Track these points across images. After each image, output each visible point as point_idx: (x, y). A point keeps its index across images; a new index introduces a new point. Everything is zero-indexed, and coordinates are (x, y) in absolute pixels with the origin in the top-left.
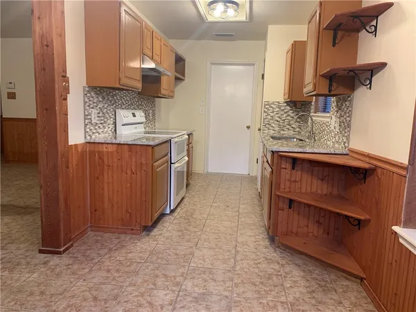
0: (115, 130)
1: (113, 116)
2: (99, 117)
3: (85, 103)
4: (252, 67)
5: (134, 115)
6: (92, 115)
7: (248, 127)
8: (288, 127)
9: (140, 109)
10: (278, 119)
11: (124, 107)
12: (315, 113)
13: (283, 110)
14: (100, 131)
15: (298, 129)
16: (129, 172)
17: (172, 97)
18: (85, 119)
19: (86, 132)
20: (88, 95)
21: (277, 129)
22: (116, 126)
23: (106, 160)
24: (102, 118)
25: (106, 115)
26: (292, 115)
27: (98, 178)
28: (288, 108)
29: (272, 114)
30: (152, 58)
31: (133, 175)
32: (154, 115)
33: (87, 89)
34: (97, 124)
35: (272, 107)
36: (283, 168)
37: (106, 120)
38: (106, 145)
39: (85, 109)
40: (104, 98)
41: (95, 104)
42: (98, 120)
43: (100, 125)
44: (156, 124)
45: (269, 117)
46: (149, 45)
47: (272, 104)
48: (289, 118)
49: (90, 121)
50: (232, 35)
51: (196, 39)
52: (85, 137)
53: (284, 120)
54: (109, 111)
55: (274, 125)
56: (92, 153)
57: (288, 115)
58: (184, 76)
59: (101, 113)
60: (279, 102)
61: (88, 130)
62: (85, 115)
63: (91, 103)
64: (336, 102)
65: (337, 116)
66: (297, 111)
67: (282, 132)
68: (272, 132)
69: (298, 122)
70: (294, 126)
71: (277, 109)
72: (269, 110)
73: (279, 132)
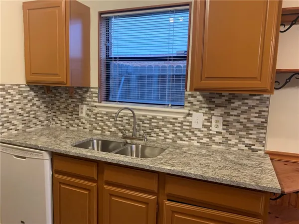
8: (34, 121)
10: (20, 111)
13: (26, 98)
15: (46, 123)
21: (20, 127)
26: (38, 103)
28: (32, 93)
29: (10, 105)
35: (9, 94)
45: (7, 110)
47: (9, 88)
48: (35, 108)
53: (29, 112)
55: (15, 122)
57: (34, 104)
60: (19, 86)
64: (203, 98)
65: (211, 114)
66: (44, 98)
67: (28, 130)
68: (14, 132)
69: (46, 112)
70: (41, 119)
71: (18, 97)
72: (5, 98)
73: (24, 131)
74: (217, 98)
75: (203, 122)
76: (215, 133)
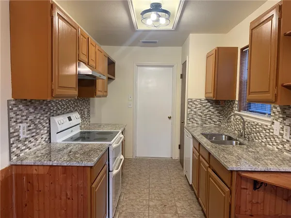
0: (50, 139)
1: (47, 125)
2: (29, 130)
3: (10, 119)
4: (172, 68)
5: (70, 119)
6: (21, 131)
7: (170, 118)
8: (209, 120)
9: (76, 110)
10: (200, 114)
11: (59, 112)
12: (239, 111)
13: (204, 106)
14: (30, 145)
15: (218, 123)
16: (64, 198)
17: (106, 96)
18: (10, 138)
19: (11, 153)
20: (15, 109)
21: (200, 122)
22: (50, 134)
23: (35, 184)
24: (34, 130)
25: (39, 125)
26: (213, 110)
27: (26, 205)
28: (209, 104)
29: (195, 110)
30: (88, 64)
31: (68, 201)
32: (89, 112)
33: (14, 102)
34: (27, 138)
35: (195, 104)
36: (244, 189)
37: (38, 131)
38: (37, 167)
39: (9, 127)
40: (35, 108)
41: (25, 118)
42: (27, 135)
43: (31, 139)
44: (91, 120)
45: (193, 112)
46: (85, 51)
47: (195, 101)
48: (210, 113)
49: (17, 138)
50: (155, 42)
51: (130, 46)
52: (10, 159)
53: (206, 115)
54: (42, 121)
55: (197, 119)
56: (19, 176)
57: (209, 111)
58: (114, 76)
59: (33, 125)
60: (200, 100)
61: (15, 149)
62: (10, 133)
63: (19, 117)
64: (280, 109)
65: (284, 123)
66: (217, 107)
67: (204, 125)
68: (196, 125)
69: (218, 116)
70: (215, 120)
71: (199, 106)
72: (192, 106)
73: (202, 125)
74: (288, 109)
75: (280, 130)
76: (286, 141)
